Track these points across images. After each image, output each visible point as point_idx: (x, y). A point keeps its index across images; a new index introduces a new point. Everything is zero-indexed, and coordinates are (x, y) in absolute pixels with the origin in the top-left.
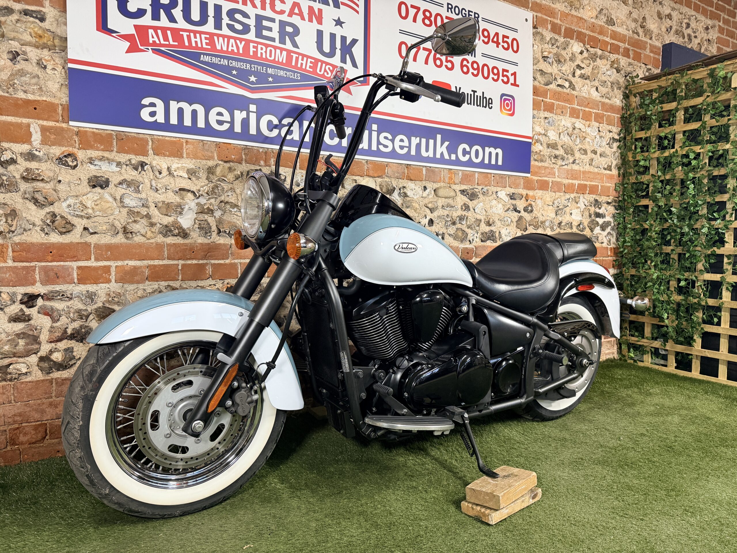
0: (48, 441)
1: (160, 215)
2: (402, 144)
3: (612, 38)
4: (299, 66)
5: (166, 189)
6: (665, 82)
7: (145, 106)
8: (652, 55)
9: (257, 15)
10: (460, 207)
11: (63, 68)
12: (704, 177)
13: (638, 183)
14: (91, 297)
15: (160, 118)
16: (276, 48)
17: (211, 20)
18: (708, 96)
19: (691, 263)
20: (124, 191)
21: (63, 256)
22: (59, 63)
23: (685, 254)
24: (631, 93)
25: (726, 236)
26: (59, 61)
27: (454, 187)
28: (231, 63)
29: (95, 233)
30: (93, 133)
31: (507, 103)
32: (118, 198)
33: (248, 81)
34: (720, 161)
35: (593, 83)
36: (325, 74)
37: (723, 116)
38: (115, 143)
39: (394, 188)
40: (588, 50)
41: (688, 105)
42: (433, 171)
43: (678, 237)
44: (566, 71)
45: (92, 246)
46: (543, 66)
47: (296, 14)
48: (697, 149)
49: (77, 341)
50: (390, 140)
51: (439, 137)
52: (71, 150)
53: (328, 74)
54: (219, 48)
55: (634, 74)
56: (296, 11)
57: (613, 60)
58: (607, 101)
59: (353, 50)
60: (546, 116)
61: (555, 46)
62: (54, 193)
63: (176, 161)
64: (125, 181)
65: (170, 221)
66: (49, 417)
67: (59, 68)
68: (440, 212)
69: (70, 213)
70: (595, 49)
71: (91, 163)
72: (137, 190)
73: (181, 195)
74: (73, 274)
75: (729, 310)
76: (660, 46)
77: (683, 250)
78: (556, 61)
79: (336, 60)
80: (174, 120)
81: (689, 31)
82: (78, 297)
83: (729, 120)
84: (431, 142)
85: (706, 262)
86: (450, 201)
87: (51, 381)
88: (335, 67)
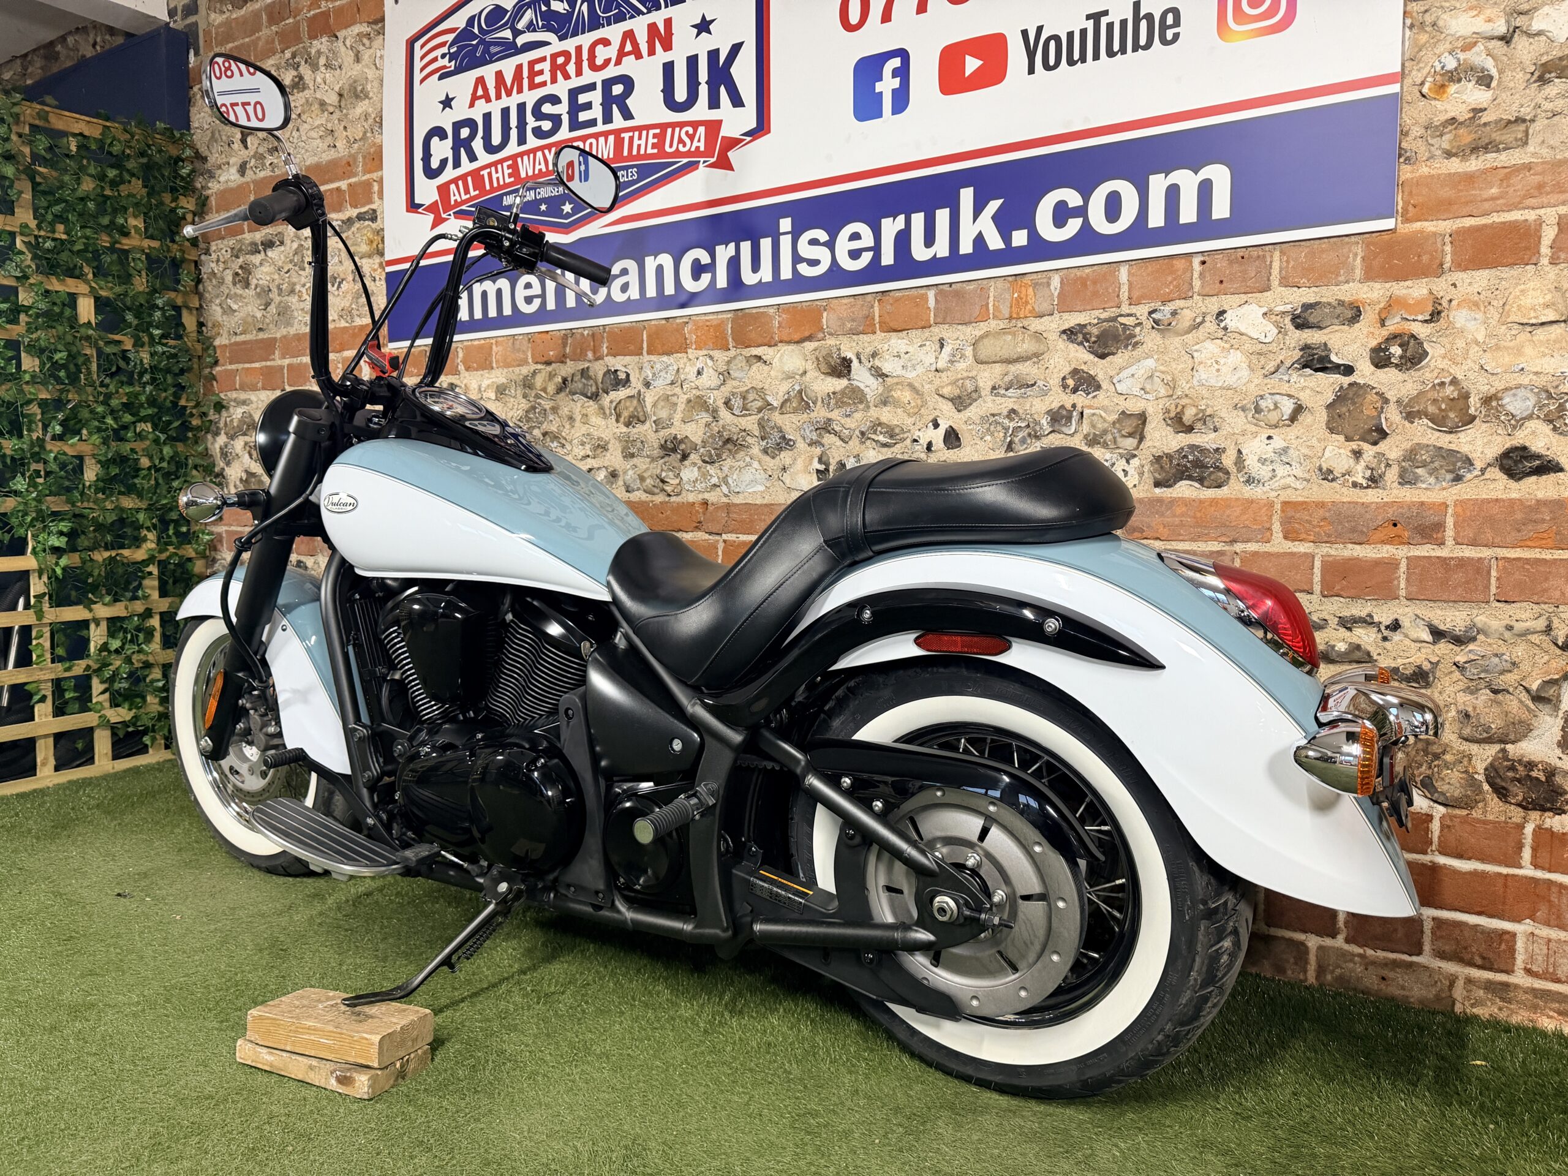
2: (856, 245)
4: (635, 152)
9: (570, 91)
10: (1055, 381)
15: (464, 314)
16: (596, 136)
17: (514, 133)
27: (1035, 325)
28: (539, 194)
33: (560, 214)
36: (681, 148)
39: (847, 360)
42: (958, 295)
47: (629, 53)
50: (825, 244)
51: (966, 194)
53: (684, 146)
54: (523, 175)
56: (628, 47)
59: (732, 70)
68: (987, 405)
79: (701, 111)
84: (942, 215)
86: (1025, 369)
88: (695, 125)
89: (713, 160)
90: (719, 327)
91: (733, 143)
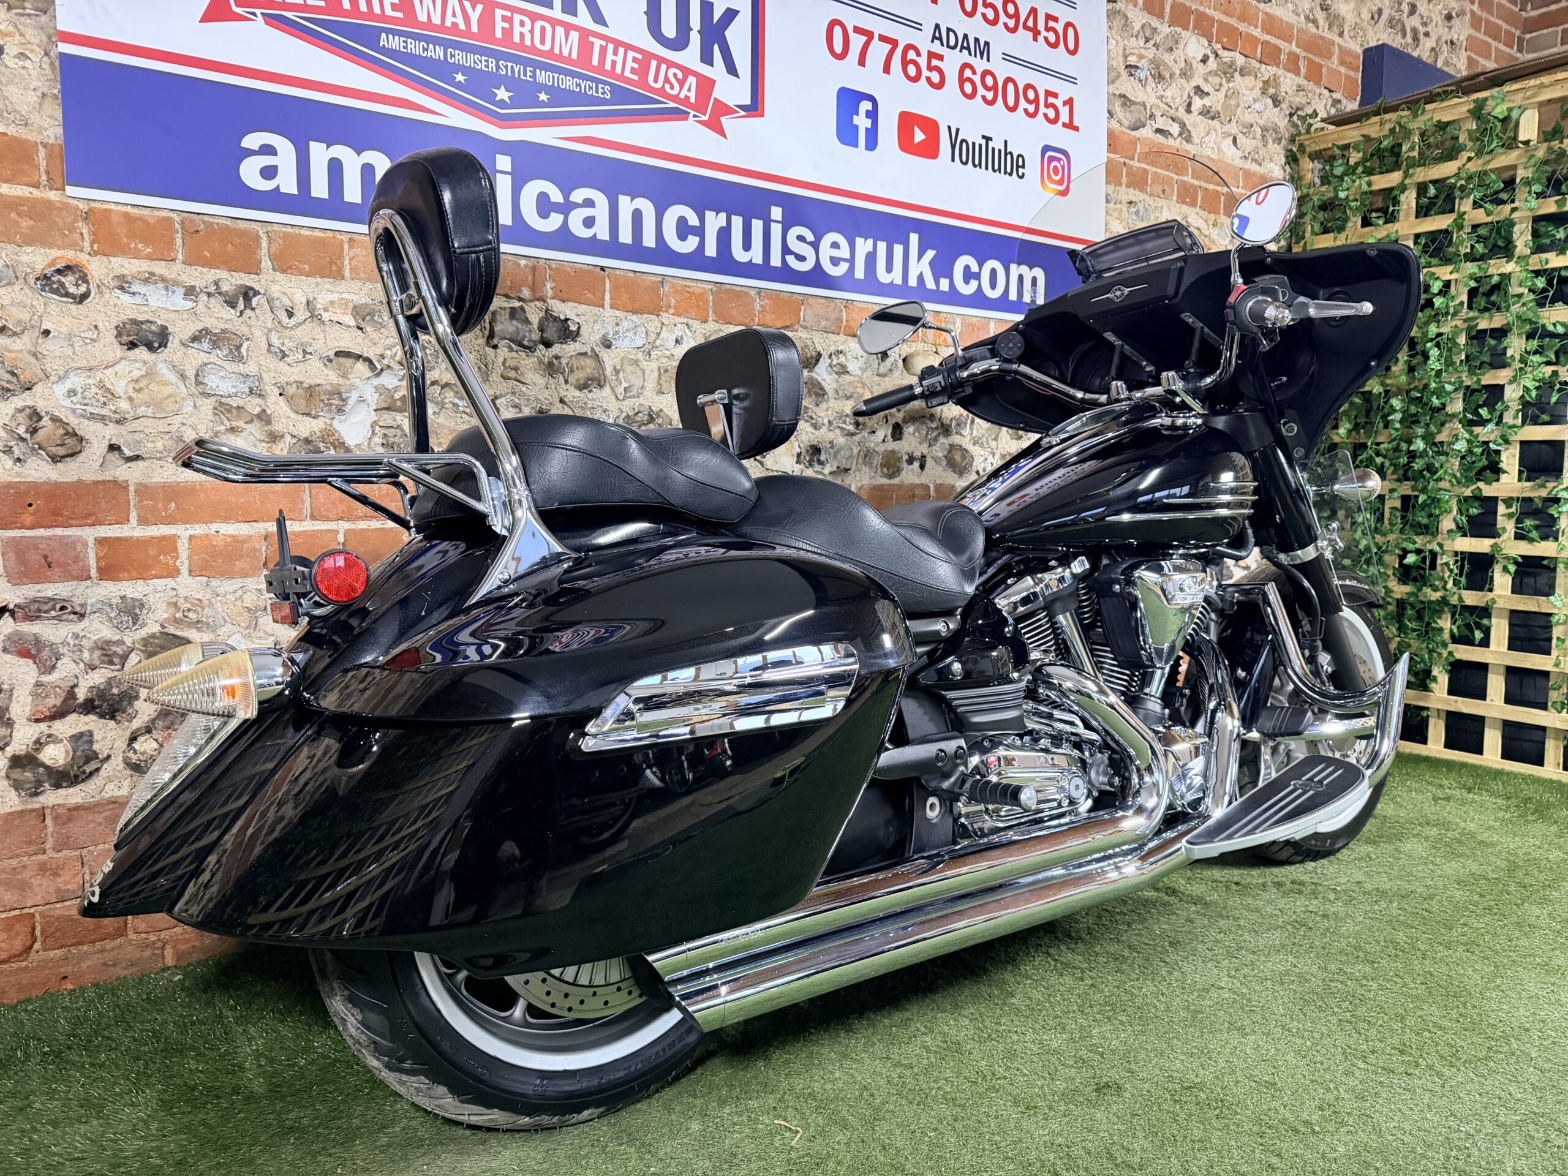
0: (38, 953)
1: (293, 415)
2: (836, 253)
3: (1265, 30)
4: (608, 67)
5: (304, 352)
6: (1377, 128)
7: (250, 153)
8: (1343, 70)
11: (46, 54)
12: (1456, 331)
14: (132, 611)
15: (287, 183)
18: (1470, 159)
19: (1430, 516)
20: (204, 358)
21: (61, 515)
22: (33, 40)
23: (1417, 497)
24: (1304, 152)
25: (1503, 457)
26: (33, 35)
28: (452, 56)
29: (137, 458)
30: (126, 214)
31: (1055, 168)
32: (191, 374)
33: (491, 98)
34: (1493, 298)
35: (1226, 128)
36: (667, 87)
37: (1503, 202)
38: (179, 241)
39: (819, 355)
40: (1217, 55)
41: (1427, 179)
43: (1403, 460)
44: (1173, 99)
45: (132, 489)
46: (1127, 86)
48: (1445, 273)
49: (102, 716)
50: (810, 244)
51: (914, 238)
52: (69, 255)
53: (672, 88)
54: (422, 17)
55: (1310, 111)
57: (1266, 78)
58: (1254, 167)
59: (728, 33)
60: (1132, 198)
61: (1152, 42)
62: (33, 360)
63: (328, 286)
64: (206, 332)
65: (316, 429)
66: (39, 899)
67: (36, 55)
69: (74, 411)
70: (1232, 54)
71: (122, 288)
72: (236, 355)
73: (340, 365)
74: (86, 557)
75: (1507, 614)
76: (1359, 51)
77: (1414, 488)
78: (1153, 77)
79: (690, 56)
80: (320, 189)
81: (1414, 22)
82: (99, 611)
83: (1514, 210)
84: (898, 249)
85: (1460, 511)
87: (42, 814)
88: (687, 72)
89: (705, 118)
90: (701, 296)
91: (727, 110)
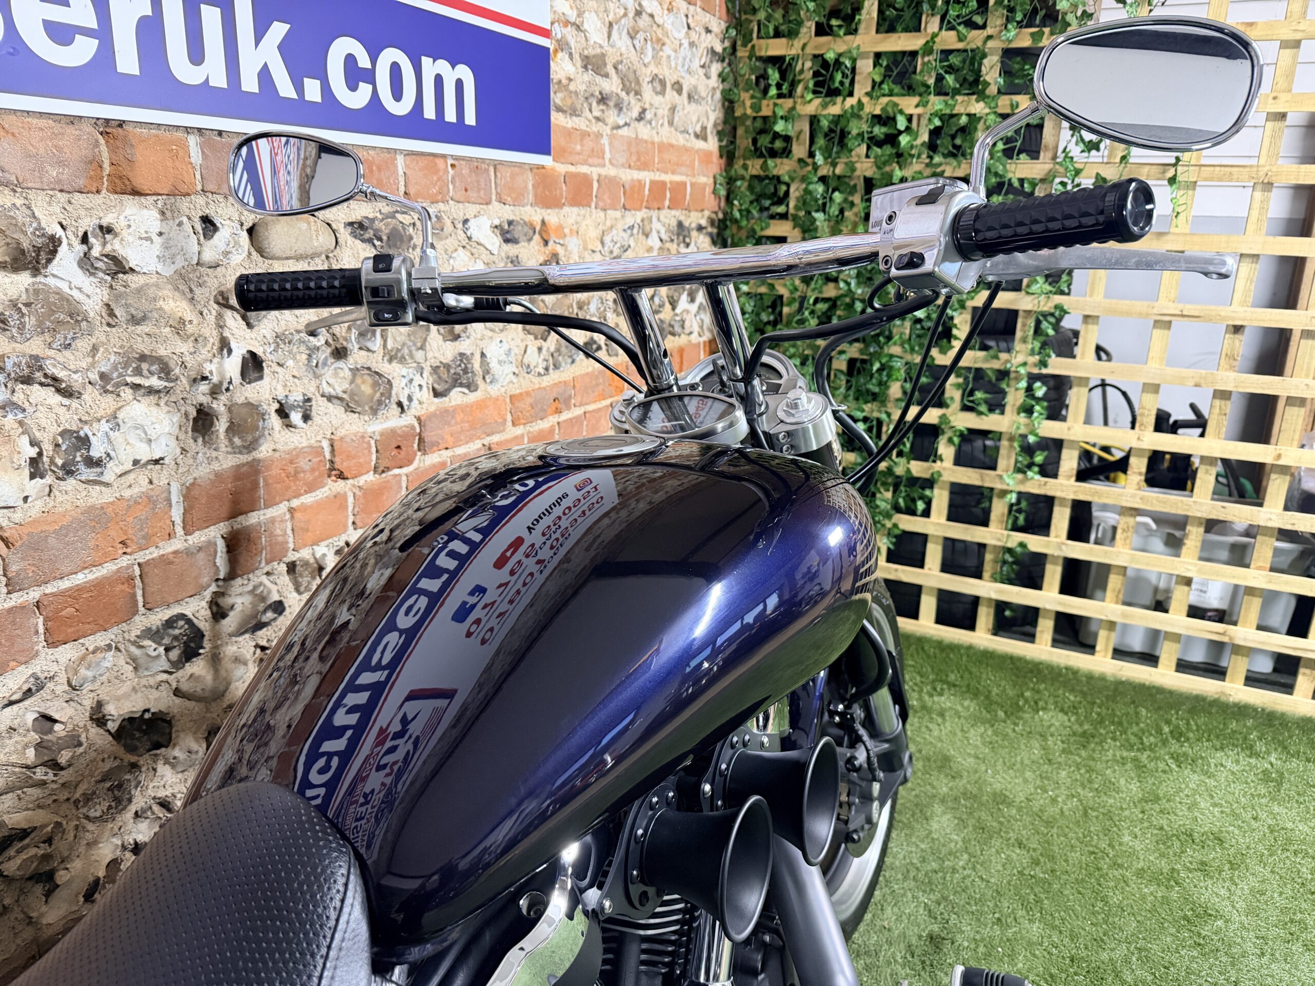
13: (767, 177)
19: (881, 384)
25: (957, 323)
34: (958, 141)
48: (909, 104)
75: (949, 486)
83: (990, 37)
85: (909, 379)
